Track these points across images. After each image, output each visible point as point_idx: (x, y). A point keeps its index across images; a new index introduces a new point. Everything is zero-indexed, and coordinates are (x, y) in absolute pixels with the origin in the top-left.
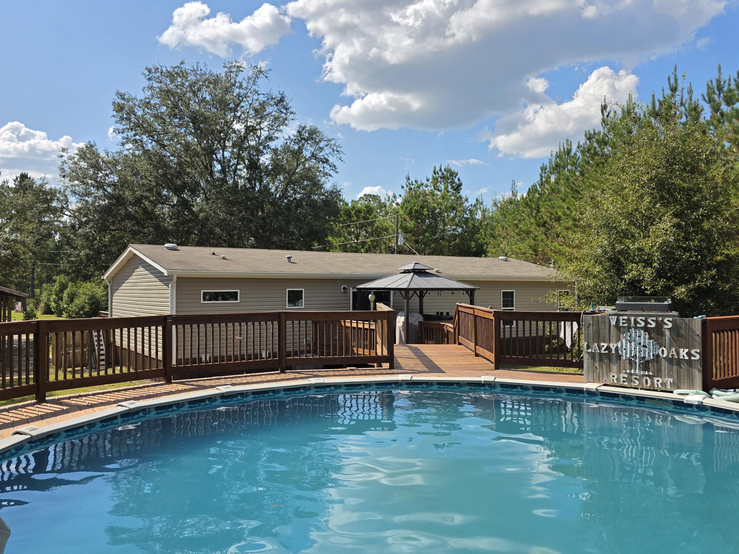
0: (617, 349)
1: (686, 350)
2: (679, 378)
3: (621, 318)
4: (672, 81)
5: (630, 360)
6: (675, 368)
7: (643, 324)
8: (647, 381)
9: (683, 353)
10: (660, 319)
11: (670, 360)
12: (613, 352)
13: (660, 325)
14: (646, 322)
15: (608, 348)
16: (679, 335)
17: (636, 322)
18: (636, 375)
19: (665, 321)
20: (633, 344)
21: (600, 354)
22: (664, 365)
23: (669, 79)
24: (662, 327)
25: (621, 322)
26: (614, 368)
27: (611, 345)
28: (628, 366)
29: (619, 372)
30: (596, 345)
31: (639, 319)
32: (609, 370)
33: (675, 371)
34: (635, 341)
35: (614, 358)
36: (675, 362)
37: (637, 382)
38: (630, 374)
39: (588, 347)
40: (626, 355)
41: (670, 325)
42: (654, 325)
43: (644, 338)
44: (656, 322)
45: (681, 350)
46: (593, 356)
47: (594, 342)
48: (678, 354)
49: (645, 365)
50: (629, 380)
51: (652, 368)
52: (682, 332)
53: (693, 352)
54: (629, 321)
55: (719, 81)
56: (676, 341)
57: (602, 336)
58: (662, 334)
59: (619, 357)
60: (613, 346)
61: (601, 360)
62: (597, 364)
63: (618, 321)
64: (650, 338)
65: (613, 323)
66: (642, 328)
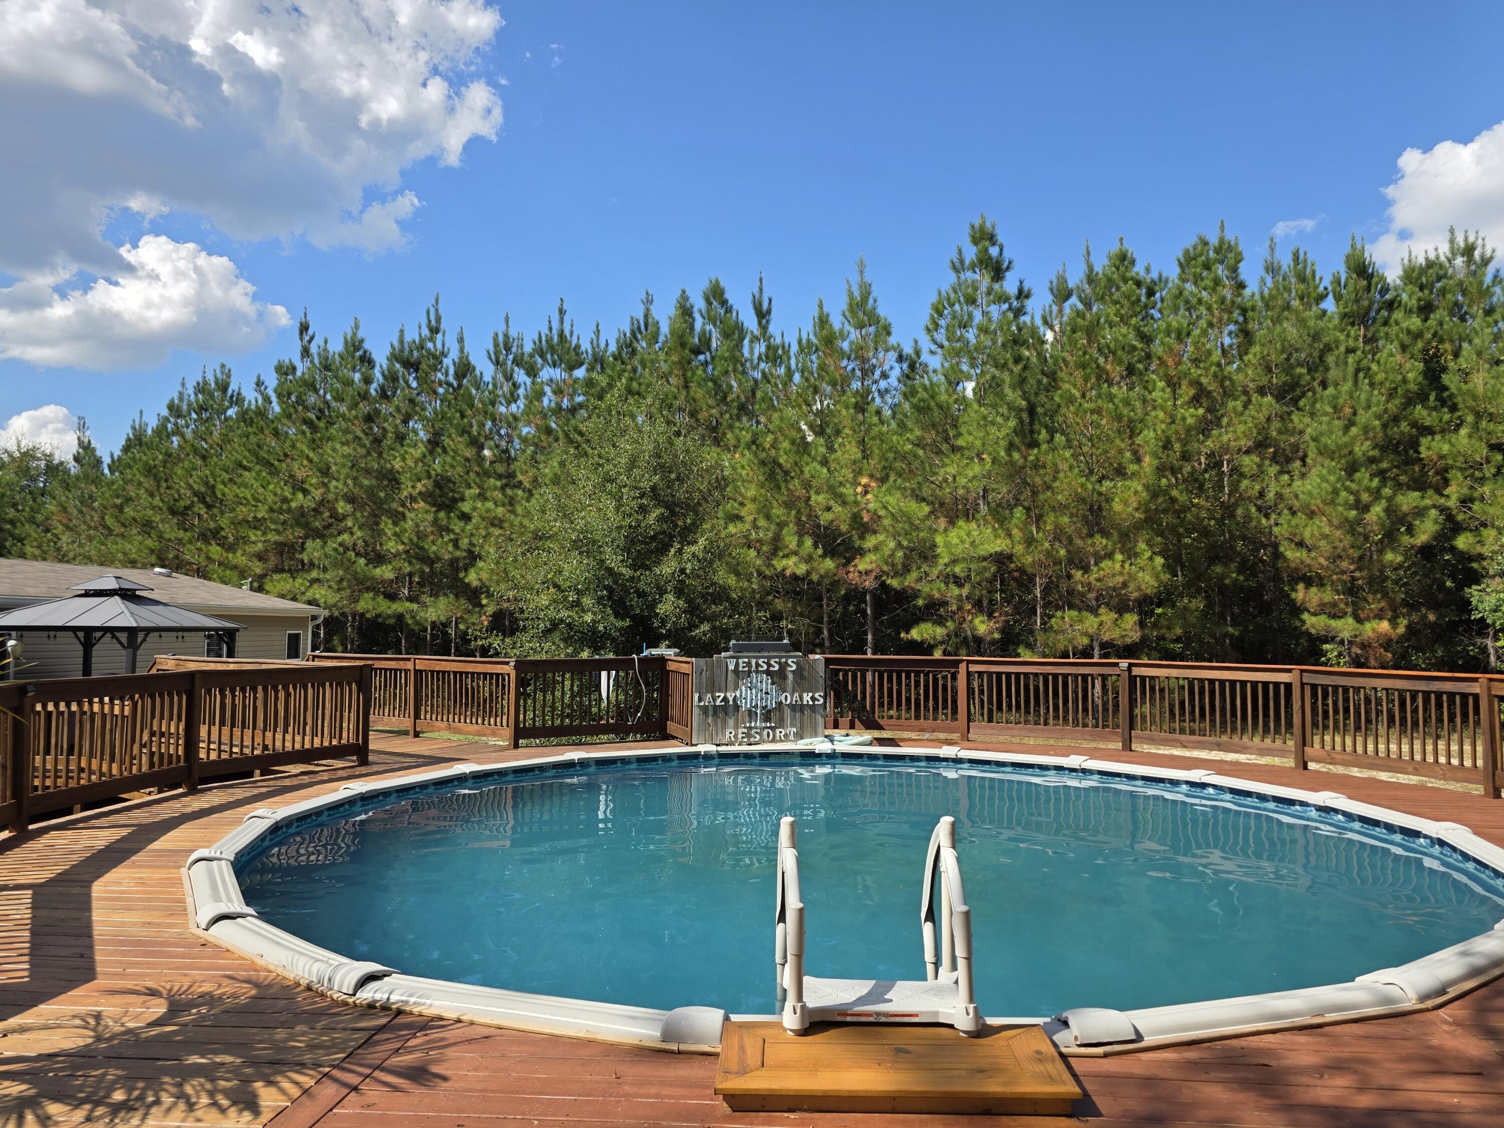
0: (735, 699)
1: (810, 694)
2: (802, 728)
3: (741, 661)
4: (433, 317)
5: (750, 711)
6: (798, 715)
7: (765, 667)
8: (768, 734)
9: (807, 697)
10: (783, 660)
11: (792, 707)
12: (731, 703)
13: (783, 667)
14: (769, 665)
15: (725, 699)
16: (802, 677)
17: (758, 665)
18: (756, 728)
19: (790, 661)
20: (754, 691)
21: (715, 707)
22: (788, 712)
23: (428, 313)
24: (785, 669)
25: (741, 665)
26: (731, 722)
27: (728, 695)
28: (747, 718)
29: (736, 727)
30: (709, 695)
31: (760, 661)
32: (724, 726)
33: (798, 719)
34: (756, 687)
35: (731, 710)
36: (798, 708)
37: (758, 737)
38: (750, 728)
39: (700, 700)
40: (745, 705)
41: (794, 667)
42: (777, 668)
43: (766, 683)
44: (779, 663)
45: (805, 695)
46: (705, 710)
47: (707, 692)
48: (801, 699)
49: (767, 717)
50: (748, 735)
51: (773, 719)
52: (806, 674)
53: (817, 695)
54: (749, 664)
55: (506, 336)
56: (799, 685)
57: (717, 683)
58: (785, 678)
59: (737, 707)
60: (730, 696)
61: (715, 714)
62: (710, 720)
63: (737, 665)
64: (773, 683)
65: (731, 667)
66: (763, 672)
